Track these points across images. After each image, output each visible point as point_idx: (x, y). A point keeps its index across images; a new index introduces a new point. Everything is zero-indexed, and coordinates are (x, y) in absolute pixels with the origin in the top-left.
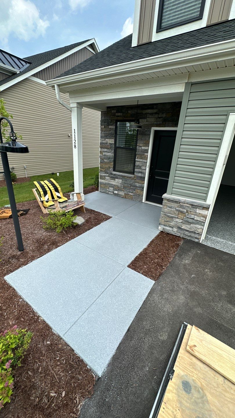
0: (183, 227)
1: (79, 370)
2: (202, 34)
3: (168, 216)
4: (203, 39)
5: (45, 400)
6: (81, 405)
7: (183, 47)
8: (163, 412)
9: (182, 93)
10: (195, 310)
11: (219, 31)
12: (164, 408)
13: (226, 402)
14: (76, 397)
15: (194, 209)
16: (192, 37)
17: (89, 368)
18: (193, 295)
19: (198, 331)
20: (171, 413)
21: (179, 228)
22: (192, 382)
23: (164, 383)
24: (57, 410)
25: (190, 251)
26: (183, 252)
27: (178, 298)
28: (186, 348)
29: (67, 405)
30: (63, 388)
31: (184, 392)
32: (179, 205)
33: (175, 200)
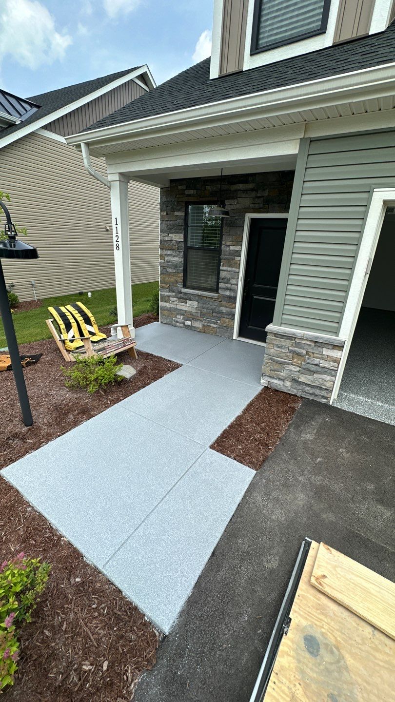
0: (302, 379)
1: (131, 624)
2: (327, 58)
3: (277, 362)
4: (329, 66)
5: (73, 677)
6: (135, 684)
7: (295, 80)
8: (274, 689)
9: (294, 156)
10: (324, 516)
11: (355, 53)
12: (274, 683)
13: (377, 668)
14: (127, 671)
15: (319, 349)
16: (309, 63)
17: (148, 620)
18: (319, 492)
19: (328, 551)
20: (286, 690)
21: (295, 381)
22: (321, 637)
23: (273, 643)
24: (94, 694)
25: (312, 418)
26: (302, 421)
27: (295, 498)
28: (309, 581)
29: (112, 684)
30: (104, 656)
31: (308, 655)
32: (294, 342)
33: (286, 335)
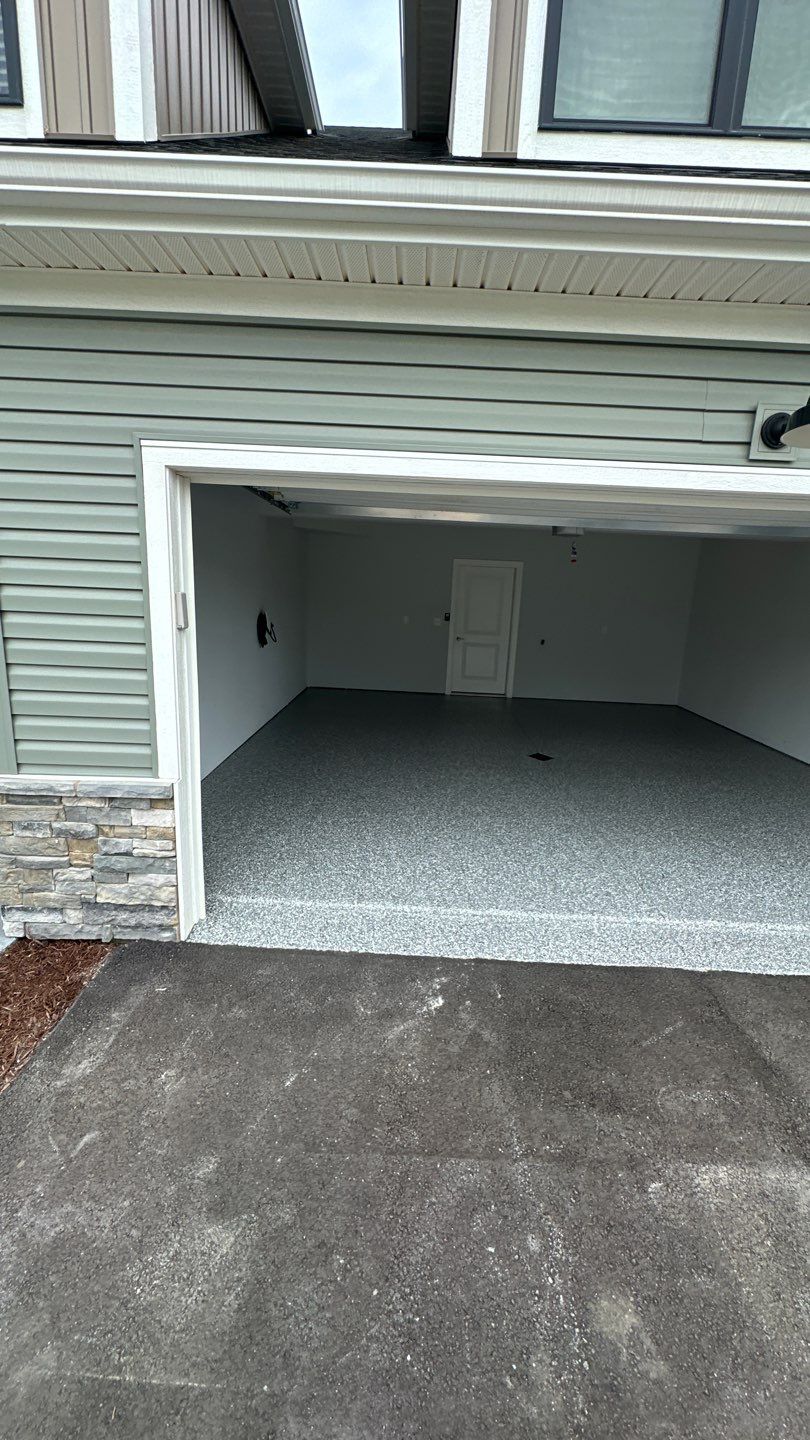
0: (105, 895)
3: (29, 866)
15: (123, 813)
21: (90, 905)
32: (61, 807)
33: (33, 794)
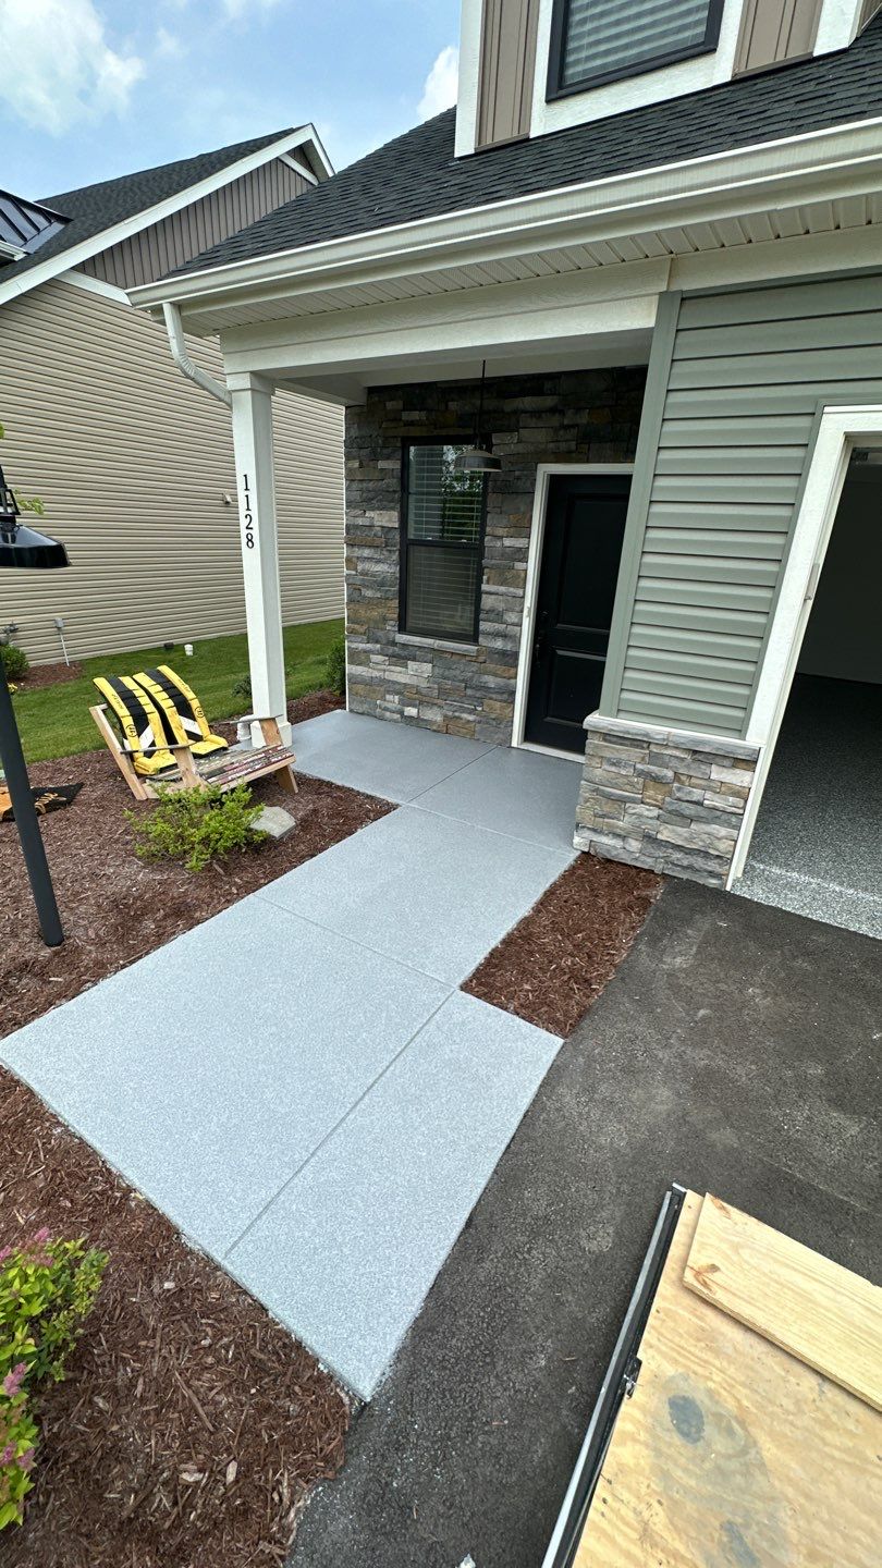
0: (665, 834)
1: (287, 1380)
2: (718, 110)
3: (609, 797)
4: (722, 126)
5: (161, 1500)
6: (298, 1511)
7: (646, 159)
8: (603, 1514)
9: (646, 334)
10: (714, 1136)
11: (782, 97)
12: (605, 1501)
13: (829, 1465)
14: (279, 1482)
15: (703, 767)
16: (679, 120)
17: (325, 1371)
18: (704, 1083)
19: (723, 1213)
20: (630, 1516)
21: (649, 839)
22: (707, 1401)
23: (601, 1414)
24: (207, 1534)
25: (688, 922)
26: (666, 927)
27: (651, 1098)
28: (681, 1279)
29: (246, 1511)
30: (228, 1450)
31: (677, 1439)
32: (647, 752)
33: (629, 736)
